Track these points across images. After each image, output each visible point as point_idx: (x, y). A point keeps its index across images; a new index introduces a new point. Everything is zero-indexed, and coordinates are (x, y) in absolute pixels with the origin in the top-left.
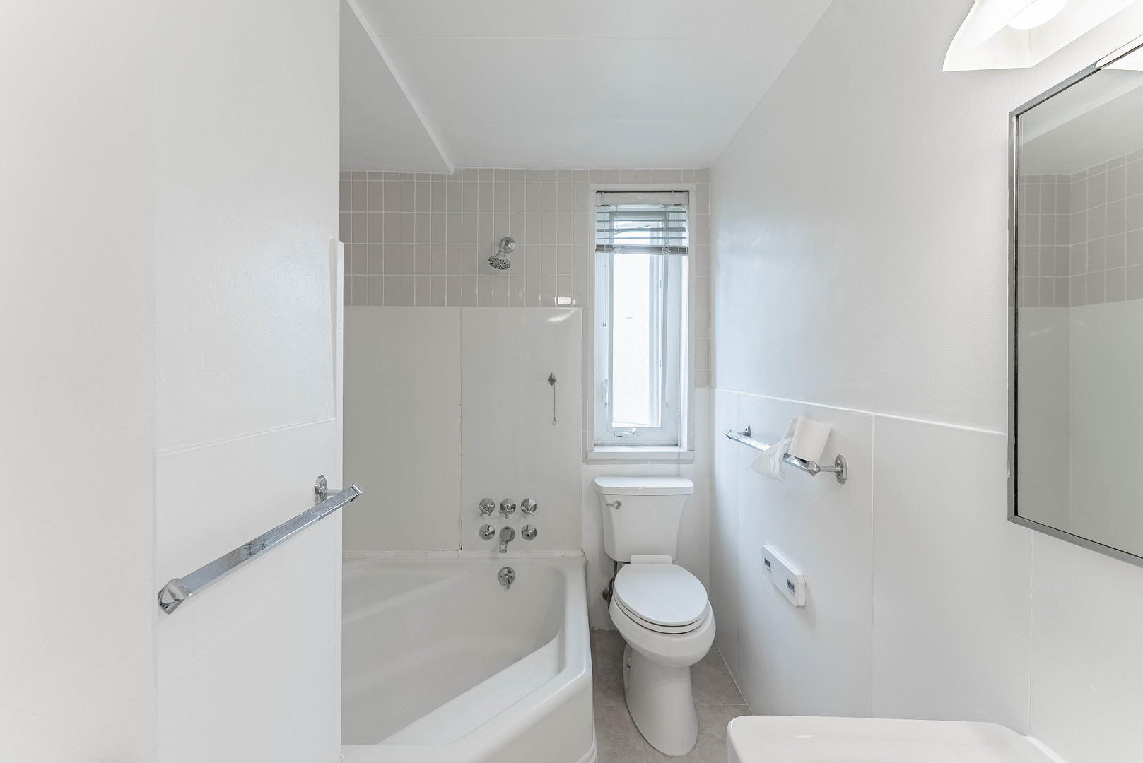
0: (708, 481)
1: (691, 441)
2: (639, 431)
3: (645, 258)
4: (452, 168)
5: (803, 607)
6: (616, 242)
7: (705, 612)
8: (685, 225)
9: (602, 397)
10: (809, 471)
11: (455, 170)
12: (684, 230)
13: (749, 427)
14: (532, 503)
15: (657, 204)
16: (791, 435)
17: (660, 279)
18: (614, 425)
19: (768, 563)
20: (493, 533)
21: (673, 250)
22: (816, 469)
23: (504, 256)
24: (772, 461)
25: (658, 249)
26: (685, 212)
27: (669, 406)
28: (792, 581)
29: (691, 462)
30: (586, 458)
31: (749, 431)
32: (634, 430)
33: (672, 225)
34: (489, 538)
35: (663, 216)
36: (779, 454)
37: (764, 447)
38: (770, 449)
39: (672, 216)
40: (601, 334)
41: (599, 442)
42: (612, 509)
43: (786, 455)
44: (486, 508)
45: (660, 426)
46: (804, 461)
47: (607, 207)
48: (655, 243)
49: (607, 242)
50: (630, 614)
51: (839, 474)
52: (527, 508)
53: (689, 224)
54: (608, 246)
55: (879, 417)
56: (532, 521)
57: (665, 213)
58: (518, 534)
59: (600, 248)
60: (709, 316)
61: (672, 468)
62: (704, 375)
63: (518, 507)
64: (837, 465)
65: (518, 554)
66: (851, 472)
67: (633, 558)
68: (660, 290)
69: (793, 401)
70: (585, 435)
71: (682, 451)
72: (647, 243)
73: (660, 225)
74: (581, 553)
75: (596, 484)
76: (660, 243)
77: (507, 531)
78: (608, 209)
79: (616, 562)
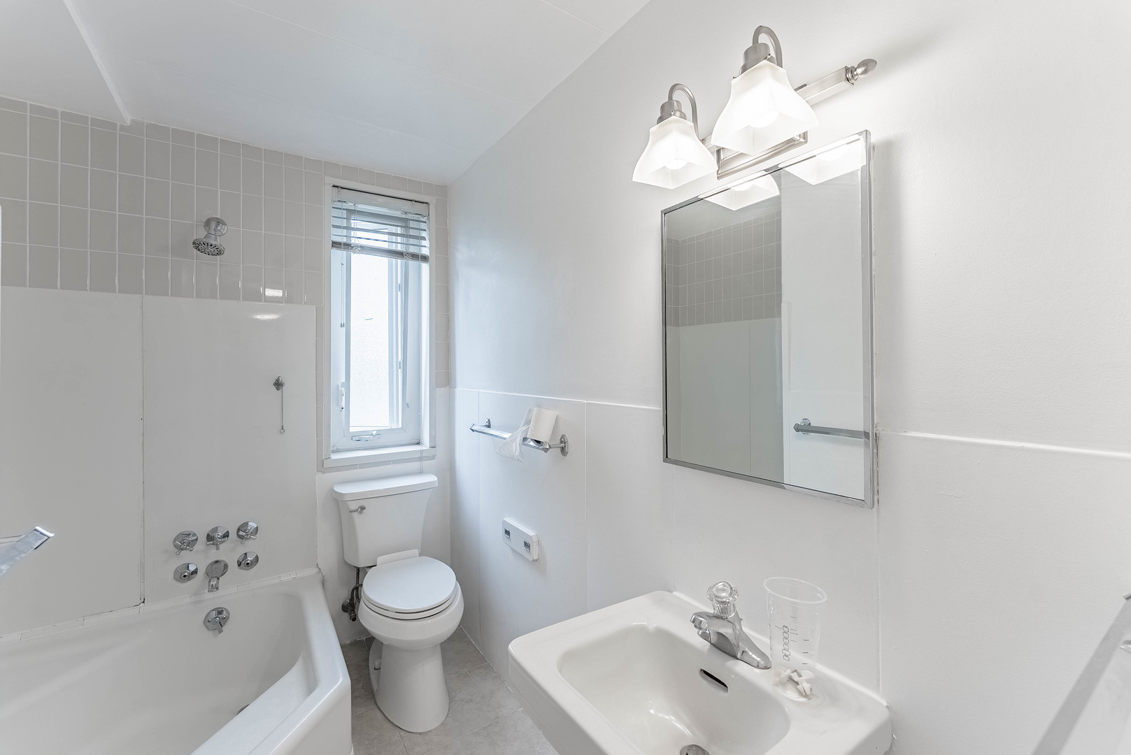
0: (449, 474)
1: (432, 437)
2: (379, 433)
3: (384, 261)
4: (128, 118)
5: (536, 560)
6: (353, 241)
7: (454, 592)
8: (424, 234)
9: (338, 401)
10: (543, 449)
11: (133, 121)
12: (424, 239)
13: (489, 420)
14: (252, 525)
15: (397, 210)
16: (528, 422)
17: (399, 282)
18: (352, 430)
19: (507, 533)
20: (195, 572)
21: (415, 256)
22: (548, 447)
23: (216, 240)
24: (514, 444)
25: (400, 254)
26: (425, 222)
27: (411, 406)
28: (528, 541)
29: (433, 457)
30: (322, 467)
31: (489, 423)
32: (374, 433)
33: (412, 232)
34: (189, 579)
35: (404, 222)
36: (519, 440)
37: (507, 435)
38: (512, 436)
39: (412, 224)
40: (338, 334)
41: (335, 448)
42: (355, 514)
43: (525, 439)
44: (185, 542)
45: (400, 427)
46: (538, 442)
47: (344, 204)
48: (393, 247)
49: (344, 240)
50: (382, 611)
51: (563, 449)
52: (244, 533)
53: (430, 235)
54: (346, 244)
55: (591, 404)
56: (252, 547)
57: (406, 220)
58: (233, 565)
59: (336, 245)
60: (449, 321)
61: (415, 466)
62: (445, 375)
63: (233, 535)
64: (561, 442)
65: (232, 591)
66: (571, 448)
67: (380, 560)
68: (399, 293)
69: (526, 395)
70: (319, 443)
71: (424, 448)
72: (385, 246)
73: (399, 230)
74: (315, 570)
75: (336, 492)
76: (399, 248)
77: (216, 565)
78: (345, 206)
79: (358, 569)
